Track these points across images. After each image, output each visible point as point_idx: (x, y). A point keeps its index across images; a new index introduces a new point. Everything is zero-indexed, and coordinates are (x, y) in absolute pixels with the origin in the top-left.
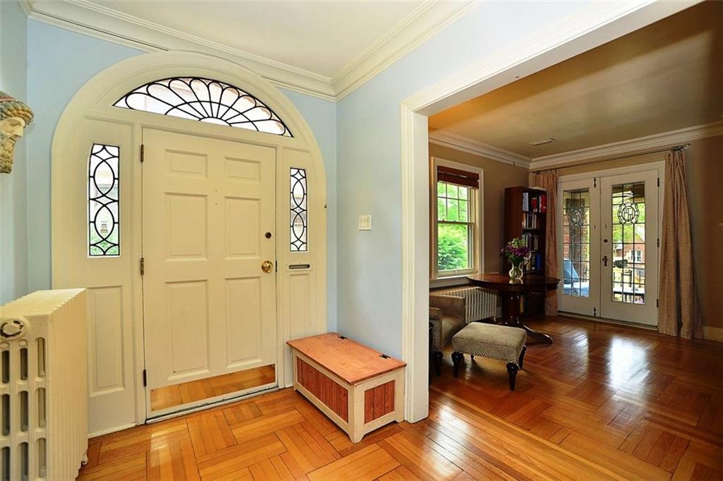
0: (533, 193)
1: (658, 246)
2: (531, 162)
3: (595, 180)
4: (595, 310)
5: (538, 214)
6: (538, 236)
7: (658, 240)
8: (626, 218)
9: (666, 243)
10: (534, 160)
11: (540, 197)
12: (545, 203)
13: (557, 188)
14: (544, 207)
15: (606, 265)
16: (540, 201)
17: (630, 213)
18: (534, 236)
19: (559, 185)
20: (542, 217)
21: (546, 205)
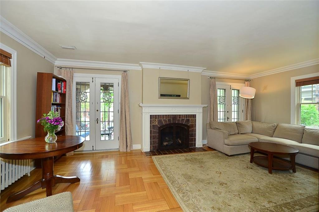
0: (58, 80)
1: (118, 113)
2: (56, 60)
3: (93, 79)
4: (93, 147)
5: (61, 94)
6: (61, 108)
7: (118, 110)
8: (106, 99)
9: (122, 112)
10: (58, 59)
11: (63, 83)
12: (65, 88)
13: (72, 79)
14: (65, 90)
15: (97, 123)
16: (63, 86)
17: (108, 97)
18: (58, 108)
19: (74, 78)
20: (63, 96)
21: (66, 89)
